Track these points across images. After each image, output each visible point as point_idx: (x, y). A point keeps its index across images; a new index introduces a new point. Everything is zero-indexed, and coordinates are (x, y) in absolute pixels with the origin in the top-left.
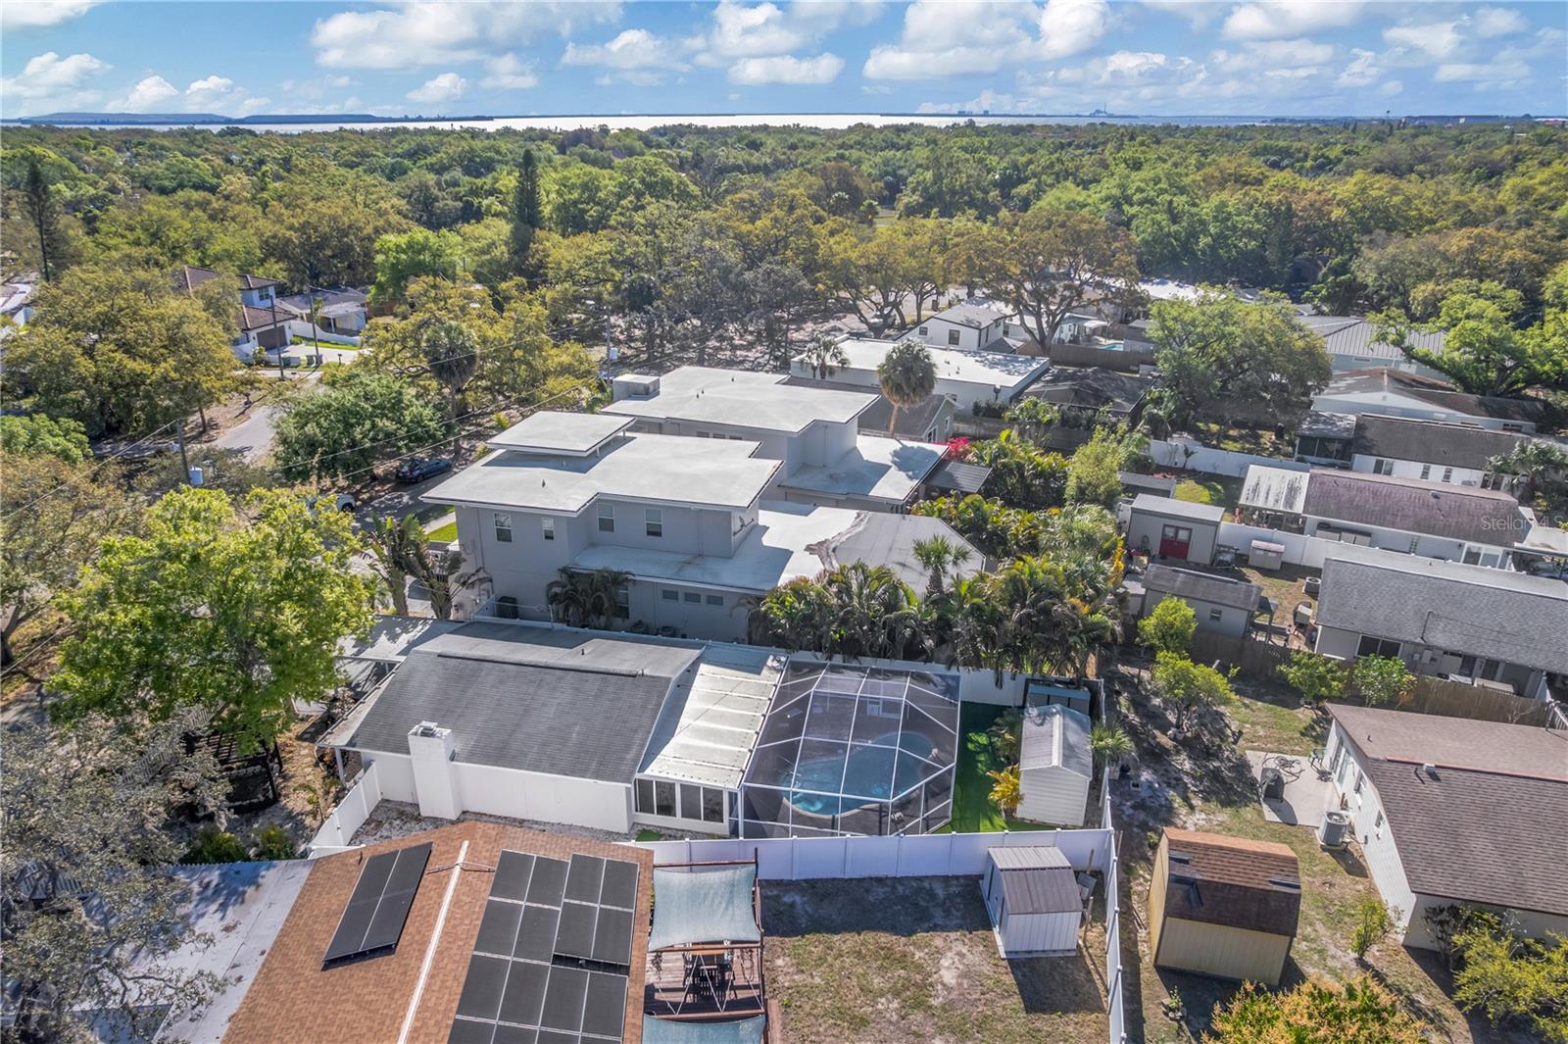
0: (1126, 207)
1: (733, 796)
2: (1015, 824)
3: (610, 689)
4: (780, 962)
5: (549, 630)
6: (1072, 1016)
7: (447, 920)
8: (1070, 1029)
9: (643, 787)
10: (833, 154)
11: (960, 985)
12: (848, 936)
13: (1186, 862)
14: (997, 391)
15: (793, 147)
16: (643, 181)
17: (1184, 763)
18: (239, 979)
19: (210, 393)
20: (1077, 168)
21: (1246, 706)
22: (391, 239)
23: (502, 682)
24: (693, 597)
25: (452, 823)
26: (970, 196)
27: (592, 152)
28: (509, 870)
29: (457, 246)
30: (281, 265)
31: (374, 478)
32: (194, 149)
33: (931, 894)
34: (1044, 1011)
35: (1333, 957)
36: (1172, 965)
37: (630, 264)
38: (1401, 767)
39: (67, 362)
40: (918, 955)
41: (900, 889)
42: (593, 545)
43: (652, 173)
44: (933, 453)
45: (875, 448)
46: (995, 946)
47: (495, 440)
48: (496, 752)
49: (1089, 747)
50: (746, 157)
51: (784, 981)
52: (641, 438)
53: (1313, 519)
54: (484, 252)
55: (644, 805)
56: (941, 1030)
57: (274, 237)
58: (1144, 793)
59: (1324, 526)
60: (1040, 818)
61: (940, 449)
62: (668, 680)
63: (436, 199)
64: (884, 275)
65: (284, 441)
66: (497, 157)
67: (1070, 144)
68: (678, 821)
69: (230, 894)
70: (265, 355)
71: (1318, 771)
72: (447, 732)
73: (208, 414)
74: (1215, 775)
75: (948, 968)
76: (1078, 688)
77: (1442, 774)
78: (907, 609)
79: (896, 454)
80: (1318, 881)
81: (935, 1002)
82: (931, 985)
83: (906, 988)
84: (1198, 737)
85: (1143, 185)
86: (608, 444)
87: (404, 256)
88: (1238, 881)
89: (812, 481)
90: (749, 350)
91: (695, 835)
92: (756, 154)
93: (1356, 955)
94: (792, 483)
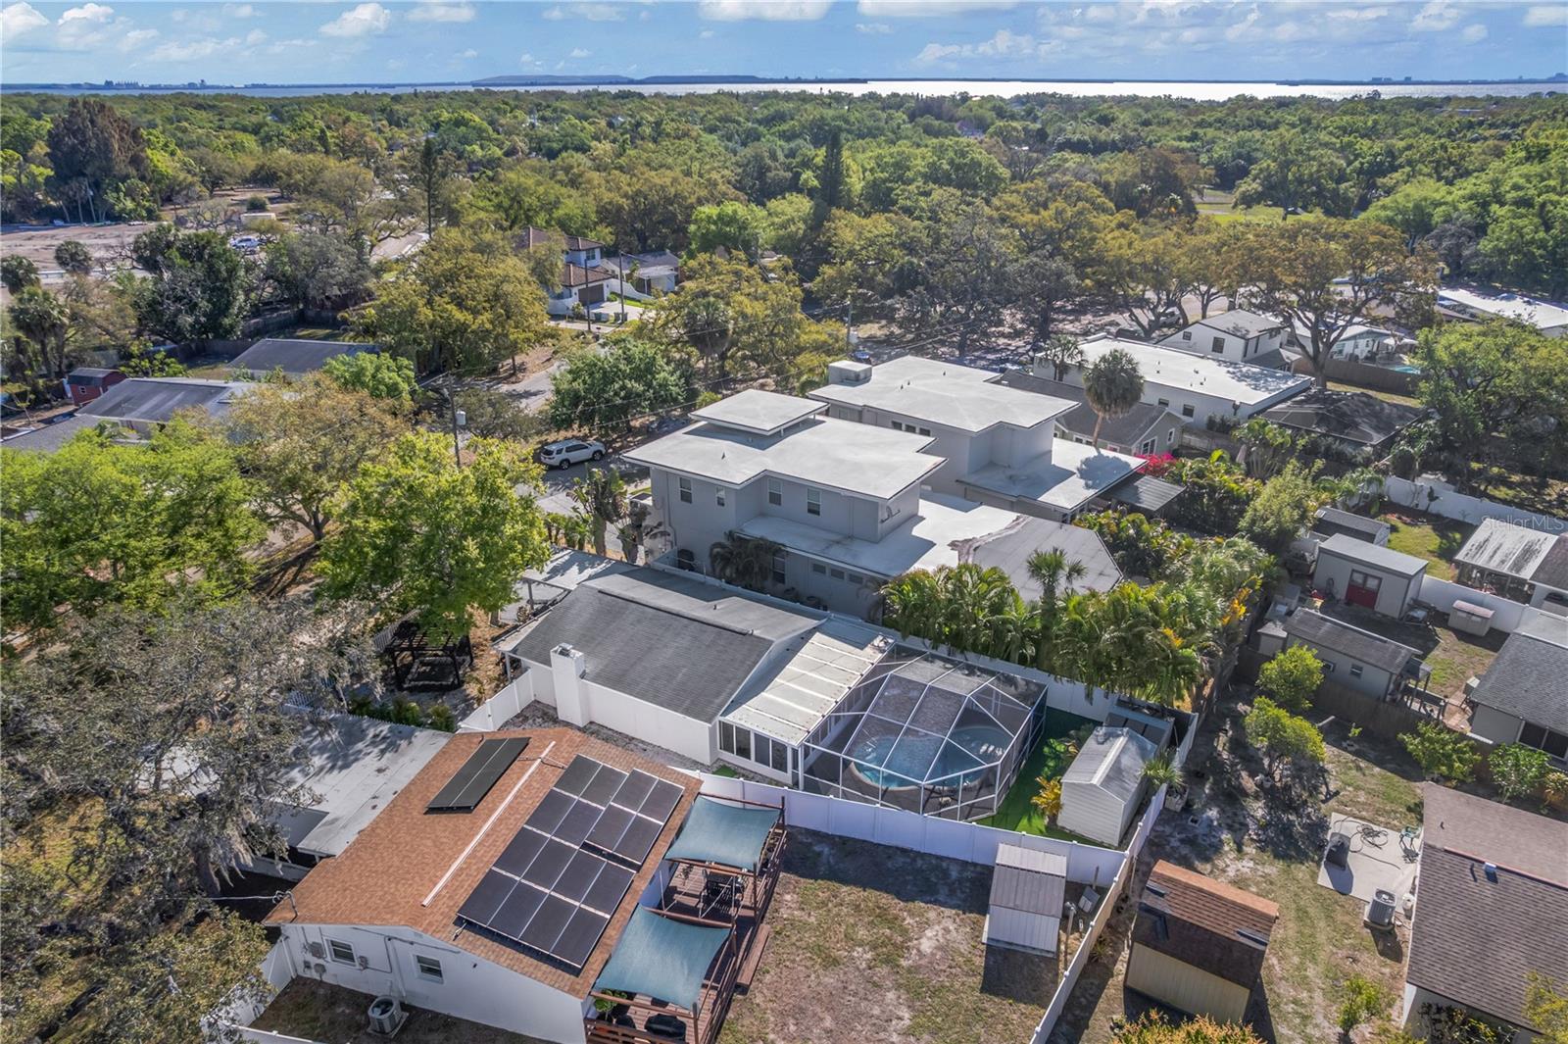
0: (1494, 207)
1: (795, 752)
2: (1054, 830)
3: (722, 642)
4: (788, 897)
5: (703, 584)
6: (1022, 1006)
7: (516, 797)
8: (1015, 1017)
9: (726, 729)
10: (1186, 133)
11: (933, 954)
12: (855, 890)
13: (1162, 895)
14: (1236, 407)
15: (1146, 123)
16: (951, 162)
17: (1258, 809)
18: (374, 807)
19: (515, 343)
20: (1463, 157)
21: (1359, 768)
22: (709, 210)
23: (639, 621)
24: (838, 573)
25: (579, 729)
26: (1319, 186)
27: (937, 123)
28: (577, 772)
29: (763, 221)
30: (610, 229)
31: (630, 429)
32: (590, 112)
33: (946, 873)
34: (997, 995)
35: (1316, 1026)
36: (1139, 988)
37: (910, 248)
38: (1457, 859)
39: (412, 311)
40: (909, 920)
41: (920, 862)
42: (762, 515)
43: (963, 155)
44: (1127, 464)
45: (1068, 453)
46: (981, 932)
47: (698, 412)
48: (616, 678)
49: (1140, 773)
50: (1094, 132)
51: (784, 913)
52: (831, 422)
53: (1544, 587)
54: (784, 226)
55: (727, 747)
56: (898, 987)
57: (610, 203)
58: (1200, 829)
59: (1554, 597)
60: (1079, 831)
61: (1135, 462)
62: (771, 643)
63: (769, 169)
64: (1157, 274)
65: (558, 392)
66: (844, 126)
67: (1481, 123)
68: (751, 764)
69: (390, 745)
70: (583, 310)
71: (1406, 850)
72: (579, 654)
73: (518, 359)
74: (1286, 830)
75: (930, 939)
76: (1162, 717)
77: (1502, 877)
78: (1011, 614)
79: (1087, 462)
80: (1342, 953)
81: (904, 963)
82: (908, 948)
83: (884, 945)
84: (1287, 788)
85: (1522, 181)
86: (797, 425)
87: (713, 227)
88: (1206, 924)
89: (992, 480)
90: (1013, 339)
91: (764, 779)
92: (1106, 130)
93: (1340, 1030)
94: (972, 479)
